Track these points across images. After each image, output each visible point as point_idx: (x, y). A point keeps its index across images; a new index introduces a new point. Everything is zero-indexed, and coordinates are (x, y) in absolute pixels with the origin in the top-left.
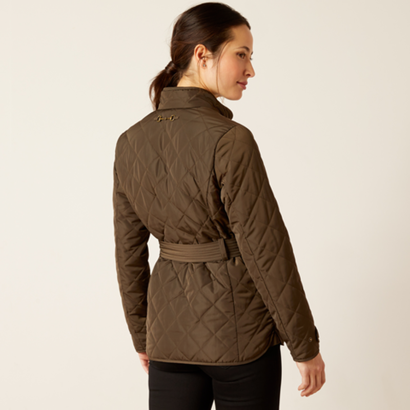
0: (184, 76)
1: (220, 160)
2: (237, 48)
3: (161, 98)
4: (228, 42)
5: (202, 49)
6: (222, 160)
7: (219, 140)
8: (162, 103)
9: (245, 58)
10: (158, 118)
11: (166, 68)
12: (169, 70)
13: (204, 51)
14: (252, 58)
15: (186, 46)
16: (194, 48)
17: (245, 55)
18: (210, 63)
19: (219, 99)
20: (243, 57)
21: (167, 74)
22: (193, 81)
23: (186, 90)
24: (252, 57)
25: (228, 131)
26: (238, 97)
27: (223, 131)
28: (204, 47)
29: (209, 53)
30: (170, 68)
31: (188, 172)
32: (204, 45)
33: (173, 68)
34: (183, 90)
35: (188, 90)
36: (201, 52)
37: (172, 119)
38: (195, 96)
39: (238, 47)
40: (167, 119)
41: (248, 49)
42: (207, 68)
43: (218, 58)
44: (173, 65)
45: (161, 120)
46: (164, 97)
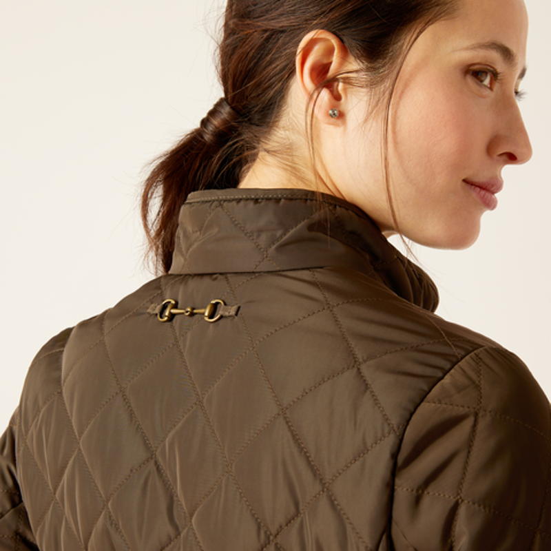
0: (262, 154)
1: (417, 500)
2: (467, 49)
3: (179, 232)
4: (428, 23)
5: (330, 52)
6: (426, 501)
7: (412, 414)
8: (180, 251)
9: (496, 86)
10: (165, 307)
11: (204, 122)
12: (211, 128)
13: (335, 59)
14: (520, 89)
15: (268, 39)
16: (297, 44)
17: (495, 75)
18: (357, 102)
19: (394, 240)
20: (487, 82)
21: (204, 143)
22: (294, 170)
23: (268, 199)
24: (523, 86)
25: (446, 372)
26: (461, 237)
27: (428, 371)
28: (334, 41)
29: (354, 64)
30: (216, 122)
31: (268, 542)
32: (334, 33)
33: (225, 122)
34: (256, 201)
35: (278, 200)
36: (325, 61)
37: (211, 316)
38: (302, 225)
39: (467, 43)
40: (192, 314)
41: (507, 54)
42: (344, 123)
43: (388, 83)
44: (226, 111)
45: (172, 316)
46: (190, 229)
